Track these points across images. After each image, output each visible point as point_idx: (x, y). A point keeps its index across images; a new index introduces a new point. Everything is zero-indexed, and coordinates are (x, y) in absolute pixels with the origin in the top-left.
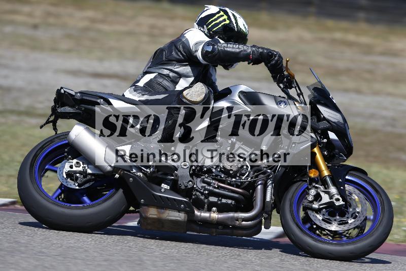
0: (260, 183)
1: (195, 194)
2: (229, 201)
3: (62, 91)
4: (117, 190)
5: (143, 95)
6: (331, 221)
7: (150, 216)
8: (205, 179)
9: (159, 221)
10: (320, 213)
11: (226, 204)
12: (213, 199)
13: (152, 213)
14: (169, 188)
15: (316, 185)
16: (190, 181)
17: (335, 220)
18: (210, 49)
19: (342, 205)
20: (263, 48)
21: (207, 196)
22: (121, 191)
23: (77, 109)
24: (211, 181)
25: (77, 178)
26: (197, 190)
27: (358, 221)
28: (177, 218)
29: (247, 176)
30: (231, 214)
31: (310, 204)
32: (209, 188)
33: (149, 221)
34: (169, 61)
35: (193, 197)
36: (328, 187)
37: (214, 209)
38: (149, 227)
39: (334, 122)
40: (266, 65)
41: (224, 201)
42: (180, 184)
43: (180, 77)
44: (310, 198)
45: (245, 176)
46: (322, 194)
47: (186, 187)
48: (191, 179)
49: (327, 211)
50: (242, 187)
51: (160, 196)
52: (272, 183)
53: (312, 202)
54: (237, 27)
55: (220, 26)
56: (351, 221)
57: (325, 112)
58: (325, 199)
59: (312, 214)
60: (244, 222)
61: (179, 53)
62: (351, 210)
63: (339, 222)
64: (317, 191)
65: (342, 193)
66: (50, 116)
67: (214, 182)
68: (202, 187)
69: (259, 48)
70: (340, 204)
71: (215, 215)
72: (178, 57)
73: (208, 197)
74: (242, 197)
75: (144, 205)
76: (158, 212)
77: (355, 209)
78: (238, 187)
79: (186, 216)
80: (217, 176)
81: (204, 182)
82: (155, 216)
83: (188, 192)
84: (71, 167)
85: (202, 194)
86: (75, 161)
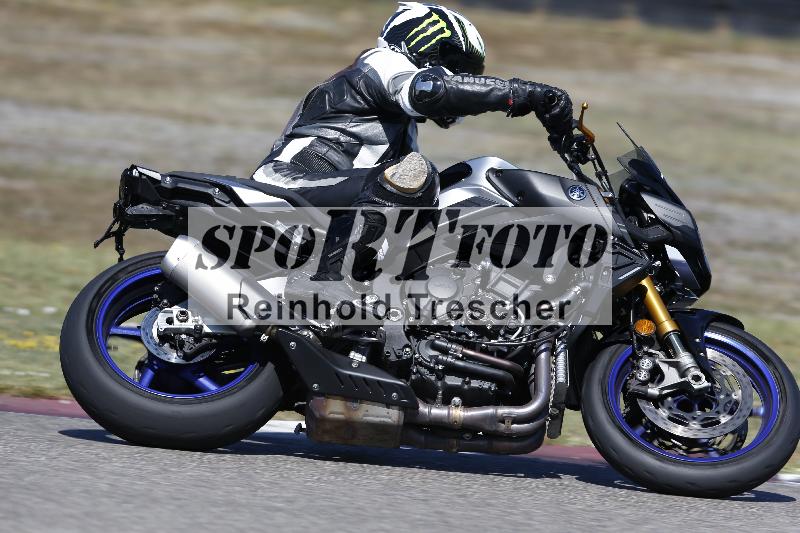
0: (543, 347)
1: (418, 372)
2: (486, 385)
3: (135, 173)
4: (263, 365)
5: (294, 179)
6: (685, 419)
7: (332, 416)
8: (437, 342)
9: (349, 426)
10: (663, 404)
11: (480, 390)
12: (453, 381)
13: (335, 409)
14: (364, 359)
15: (651, 351)
16: (407, 346)
17: (694, 419)
18: (428, 86)
19: (706, 388)
20: (533, 84)
21: (440, 376)
22: (270, 366)
23: (164, 208)
24: (449, 345)
25: (182, 343)
26: (421, 364)
27: (738, 418)
28: (382, 419)
29: (520, 335)
30: (490, 411)
31: (643, 388)
32: (445, 358)
33: (328, 426)
34: (339, 113)
35: (413, 377)
36: (676, 354)
37: (457, 400)
38: (327, 438)
39: (677, 228)
40: (540, 116)
41: (475, 383)
42: (388, 352)
43: (361, 145)
44: (643, 376)
45: (516, 334)
46: (664, 367)
47: (398, 357)
48: (407, 342)
49: (675, 401)
50: (509, 356)
51: (350, 376)
52: (565, 348)
53: (644, 383)
54: (466, 45)
55: (434, 41)
56: (724, 419)
57: (657, 206)
58: (672, 377)
59: (647, 407)
60: (515, 426)
61: (358, 97)
62: (722, 397)
63: (702, 421)
64: (654, 362)
65: (703, 364)
66: (113, 224)
67: (454, 346)
68: (431, 357)
69: (525, 83)
70: (703, 386)
71: (458, 413)
72: (356, 105)
73: (444, 377)
74: (509, 376)
75: (319, 394)
76: (346, 407)
77: (728, 395)
78: (501, 355)
79: (402, 414)
80: (459, 334)
81: (434, 347)
82: (341, 416)
83: (402, 368)
84: (170, 321)
85: (432, 370)
86: (176, 310)
